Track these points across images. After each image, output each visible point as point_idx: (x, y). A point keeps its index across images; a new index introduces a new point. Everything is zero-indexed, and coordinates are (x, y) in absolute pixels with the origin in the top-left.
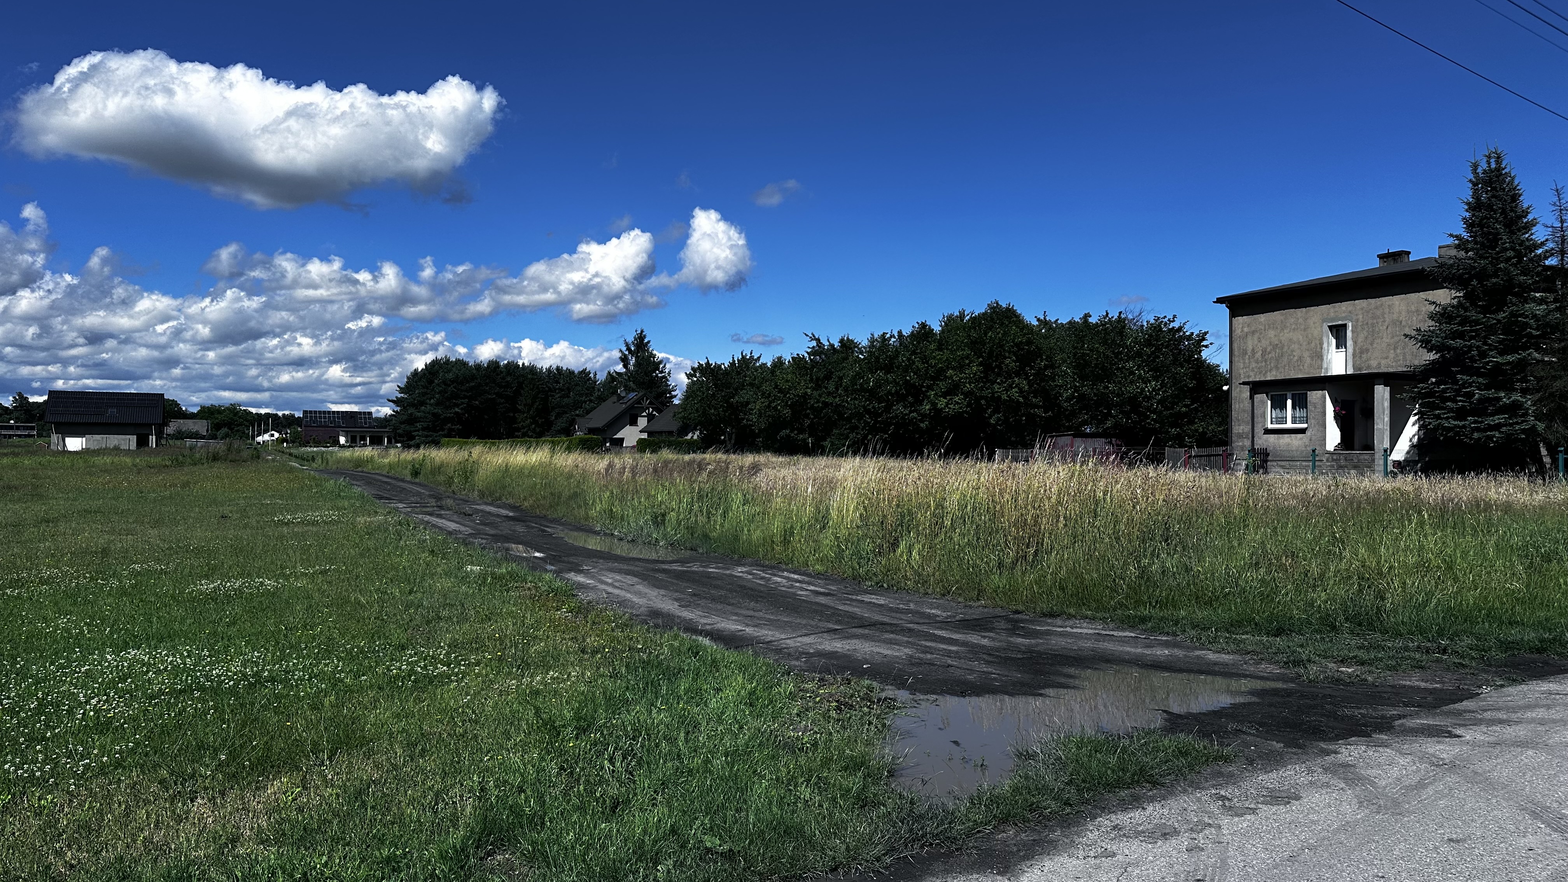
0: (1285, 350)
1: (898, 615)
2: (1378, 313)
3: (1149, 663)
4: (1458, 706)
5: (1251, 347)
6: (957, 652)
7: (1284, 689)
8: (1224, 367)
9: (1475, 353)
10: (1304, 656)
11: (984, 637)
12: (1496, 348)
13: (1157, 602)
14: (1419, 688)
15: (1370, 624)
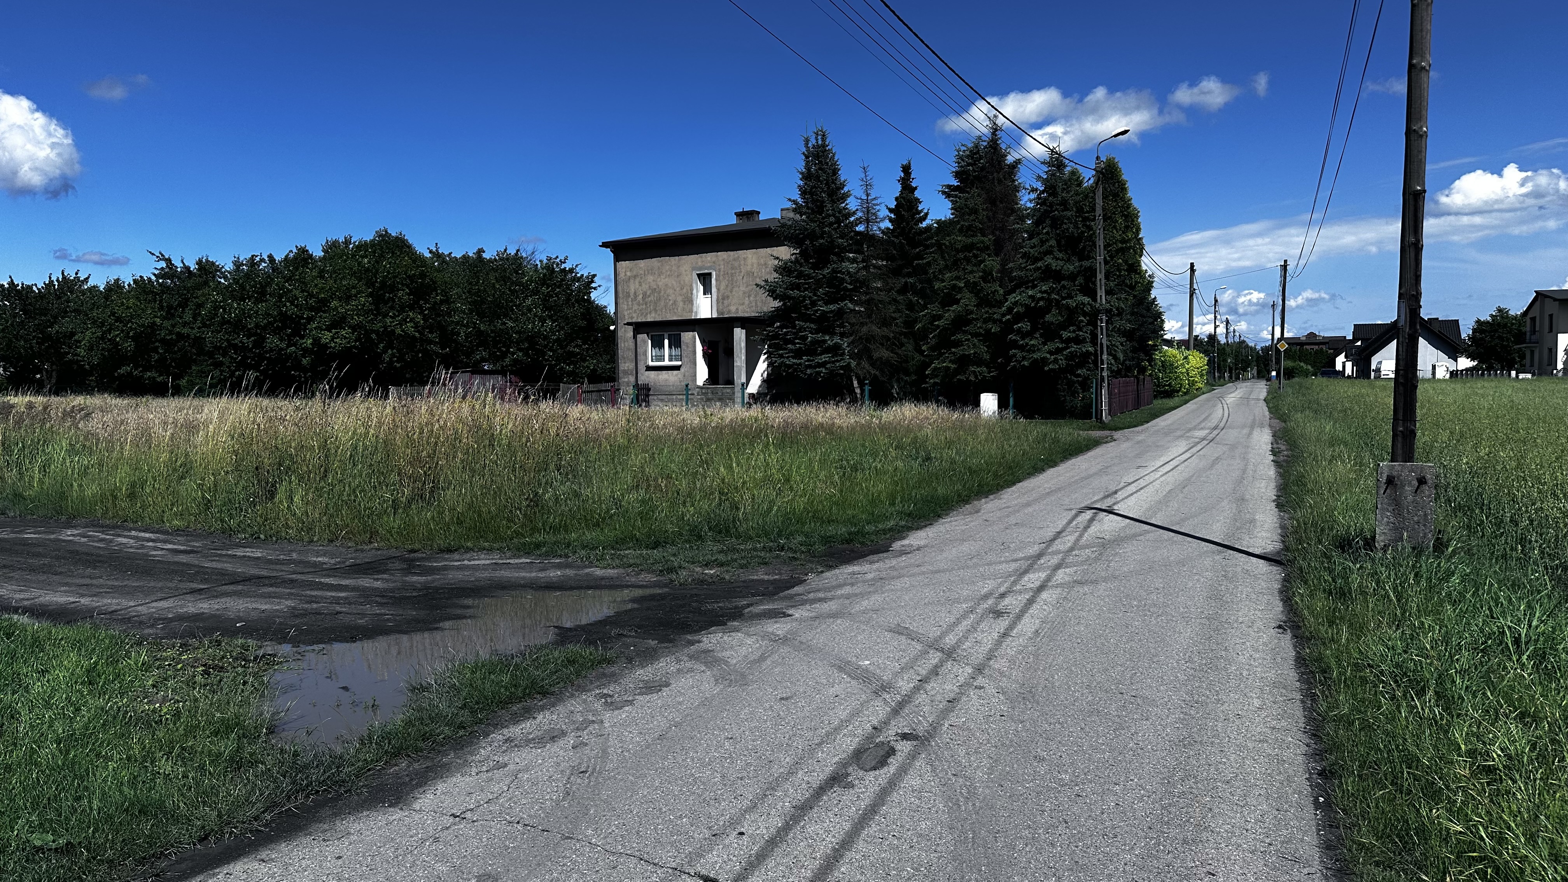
0: (662, 294)
1: (278, 567)
2: (736, 264)
3: (543, 585)
4: (789, 592)
5: (633, 290)
6: (346, 598)
7: (659, 594)
8: (611, 310)
9: (808, 302)
10: (676, 564)
11: (377, 580)
12: (823, 299)
13: (551, 527)
14: (763, 580)
15: (728, 531)
